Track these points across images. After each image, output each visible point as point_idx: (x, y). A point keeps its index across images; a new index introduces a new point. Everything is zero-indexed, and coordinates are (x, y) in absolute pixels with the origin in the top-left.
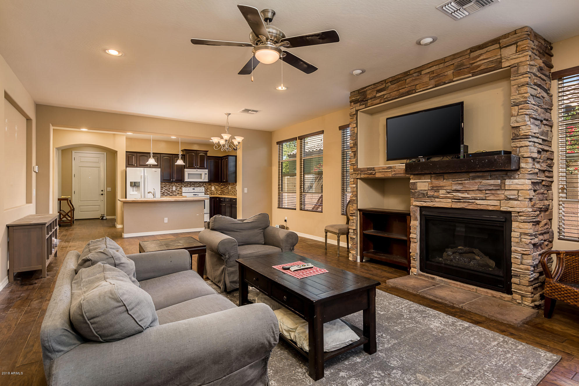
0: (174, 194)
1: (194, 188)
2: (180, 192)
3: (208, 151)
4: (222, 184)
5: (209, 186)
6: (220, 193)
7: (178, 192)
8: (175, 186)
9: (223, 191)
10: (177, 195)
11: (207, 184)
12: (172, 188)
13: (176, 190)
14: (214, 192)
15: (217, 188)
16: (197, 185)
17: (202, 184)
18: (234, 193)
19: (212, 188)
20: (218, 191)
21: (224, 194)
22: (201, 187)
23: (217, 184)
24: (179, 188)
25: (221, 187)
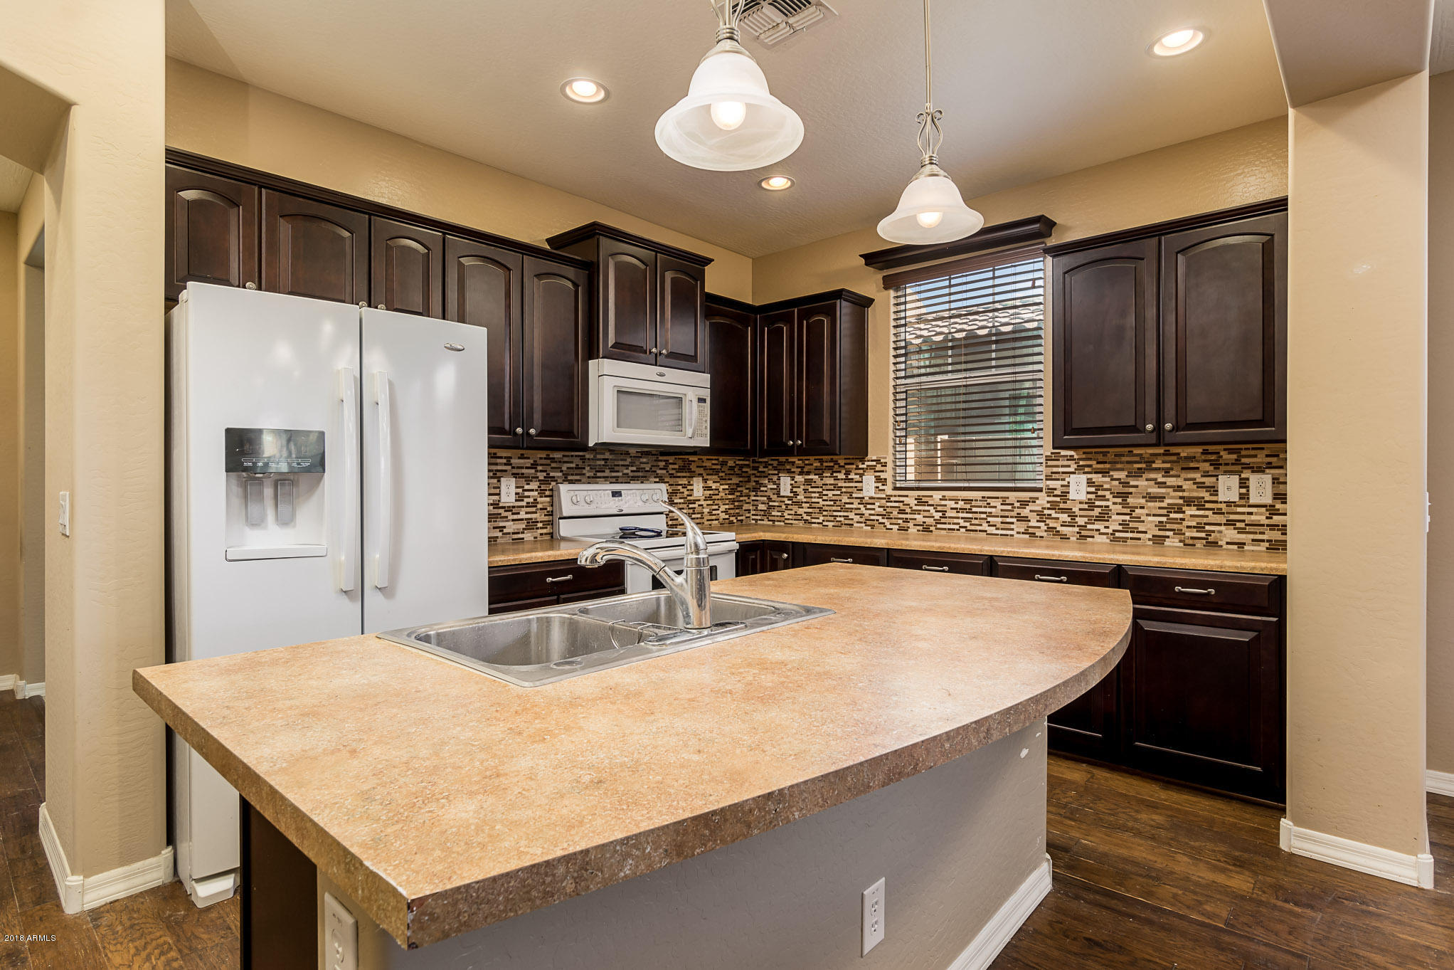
0: (510, 527)
1: (617, 487)
2: (539, 516)
3: (709, 261)
4: (734, 465)
5: (679, 477)
6: (723, 516)
7: (529, 516)
8: (515, 475)
9: (738, 501)
10: (523, 533)
11: (671, 466)
12: (497, 491)
13: (516, 500)
14: (703, 508)
15: (715, 484)
16: (625, 471)
17: (648, 463)
18: (835, 514)
19: (695, 487)
20: (716, 502)
21: (739, 518)
22: (648, 480)
23: (714, 462)
24: (537, 490)
25: (729, 482)
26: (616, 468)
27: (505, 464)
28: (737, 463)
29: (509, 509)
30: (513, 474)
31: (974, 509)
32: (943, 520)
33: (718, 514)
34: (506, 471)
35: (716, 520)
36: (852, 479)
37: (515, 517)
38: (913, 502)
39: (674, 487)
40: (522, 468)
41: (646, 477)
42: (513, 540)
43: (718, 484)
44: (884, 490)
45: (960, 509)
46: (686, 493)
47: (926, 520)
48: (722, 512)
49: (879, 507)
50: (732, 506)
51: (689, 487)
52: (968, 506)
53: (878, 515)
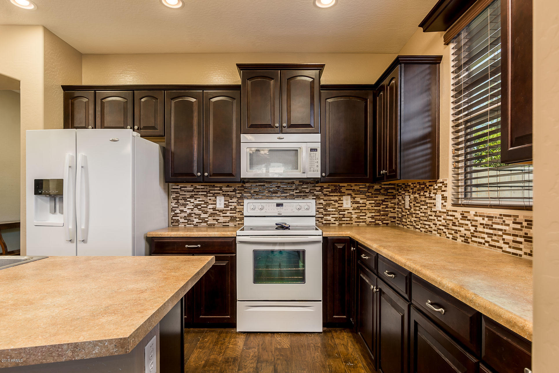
1: (280, 201)
2: (237, 215)
3: (323, 66)
4: (380, 188)
5: (332, 196)
6: (370, 220)
7: (232, 215)
8: (224, 195)
9: (383, 211)
10: (228, 223)
11: (325, 190)
12: (215, 203)
13: (225, 207)
14: (352, 214)
15: (363, 200)
16: (292, 193)
17: (307, 188)
18: (425, 223)
19: (344, 202)
20: (363, 211)
21: (384, 222)
22: (308, 197)
23: (361, 186)
24: (236, 202)
25: (375, 199)
26: (285, 191)
27: (219, 190)
28: (383, 186)
29: (221, 211)
30: (223, 195)
31: (495, 226)
32: (476, 234)
33: (366, 219)
34: (219, 193)
35: (363, 222)
36: (432, 197)
37: (224, 215)
38: (459, 217)
39: (328, 202)
40: (228, 192)
41: (306, 196)
42: (223, 226)
43: (365, 200)
44: (445, 206)
45: (486, 225)
46: (337, 205)
47: (467, 232)
48: (369, 217)
49: (444, 219)
50: (378, 214)
51: (339, 202)
52: (490, 223)
53: (443, 226)
